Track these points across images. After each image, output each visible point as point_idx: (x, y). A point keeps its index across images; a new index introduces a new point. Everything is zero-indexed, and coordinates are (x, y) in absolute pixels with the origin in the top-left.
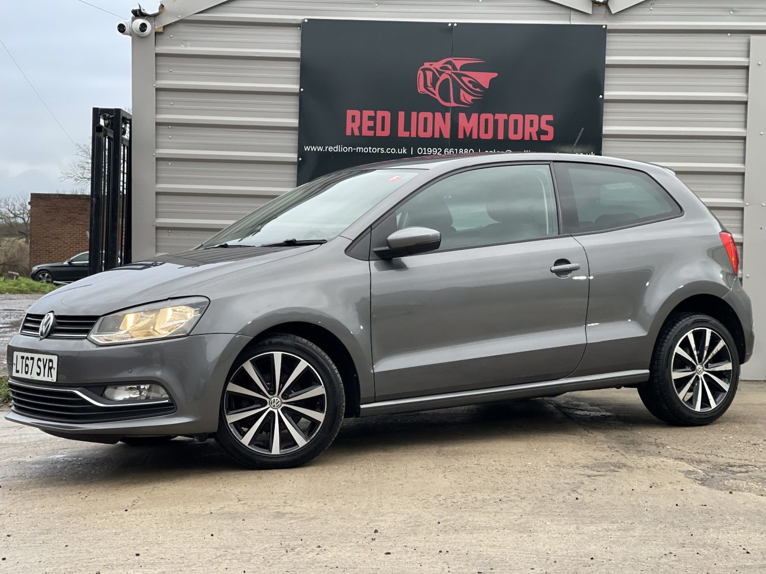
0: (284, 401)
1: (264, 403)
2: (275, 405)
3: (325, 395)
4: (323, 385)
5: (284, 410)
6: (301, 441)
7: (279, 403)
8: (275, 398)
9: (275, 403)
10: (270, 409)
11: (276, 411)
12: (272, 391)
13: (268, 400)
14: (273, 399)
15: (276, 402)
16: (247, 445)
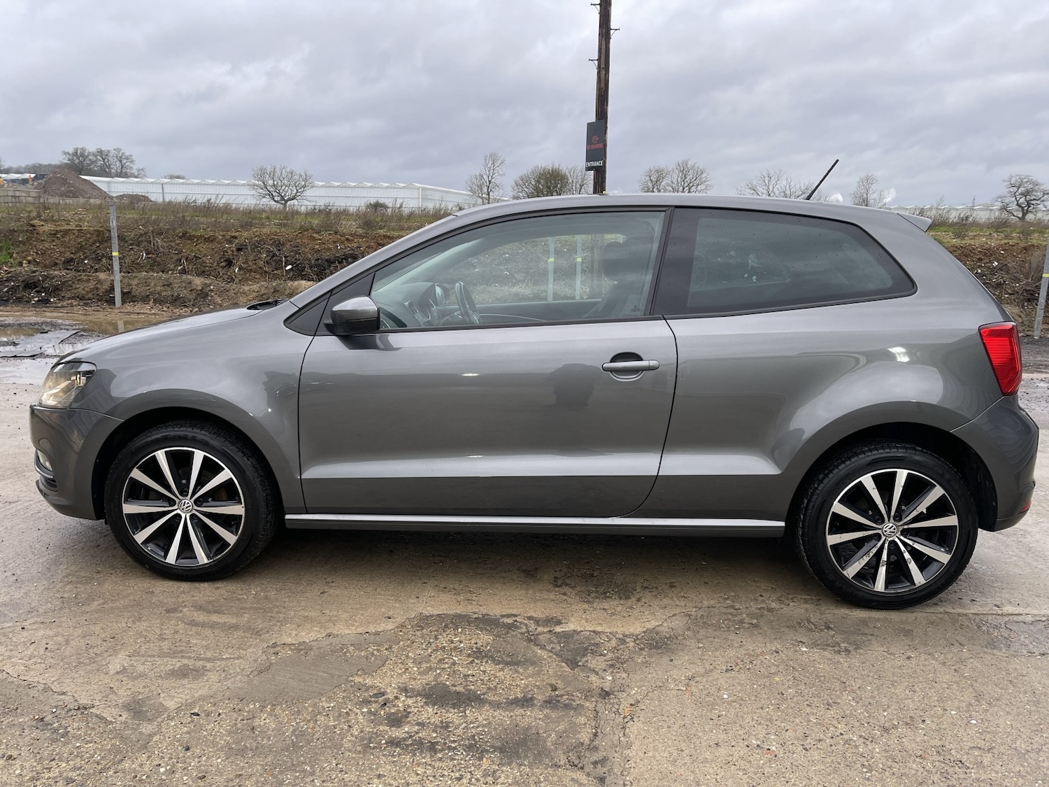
0: (195, 507)
1: (172, 503)
2: (185, 509)
3: (243, 516)
4: (243, 505)
5: (192, 517)
6: (202, 558)
7: (191, 508)
8: (187, 501)
9: (185, 507)
10: (178, 511)
11: (183, 516)
12: (183, 492)
13: (177, 501)
14: (183, 501)
15: (186, 505)
16: (140, 543)
